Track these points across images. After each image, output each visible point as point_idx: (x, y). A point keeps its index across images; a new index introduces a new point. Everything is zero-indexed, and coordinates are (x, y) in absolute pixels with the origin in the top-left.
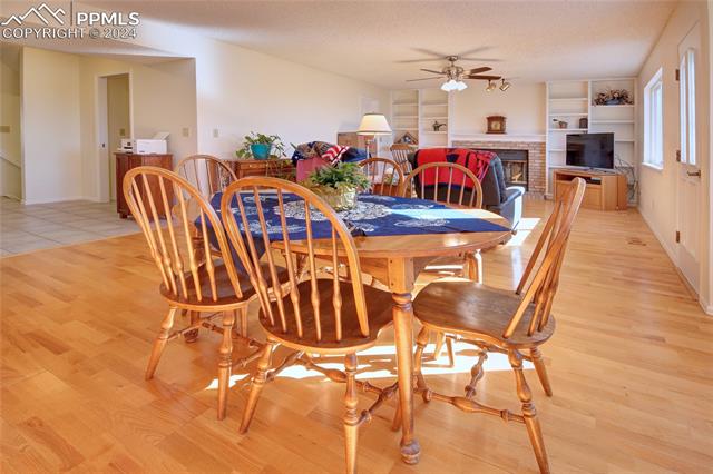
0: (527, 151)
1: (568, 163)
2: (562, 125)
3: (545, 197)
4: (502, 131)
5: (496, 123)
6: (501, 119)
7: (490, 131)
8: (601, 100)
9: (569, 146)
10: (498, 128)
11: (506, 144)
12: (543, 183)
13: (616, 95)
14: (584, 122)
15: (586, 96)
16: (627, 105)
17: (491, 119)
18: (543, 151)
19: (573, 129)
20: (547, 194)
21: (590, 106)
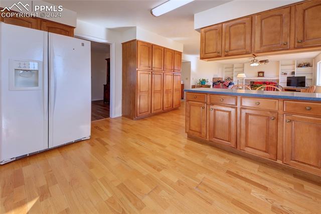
1: (287, 85)
2: (285, 74)
4: (263, 76)
5: (261, 74)
6: (263, 73)
7: (259, 76)
8: (300, 66)
9: (287, 80)
11: (264, 80)
13: (306, 64)
14: (293, 73)
15: (294, 64)
16: (310, 67)
17: (259, 73)
18: (278, 82)
19: (289, 75)
21: (296, 68)
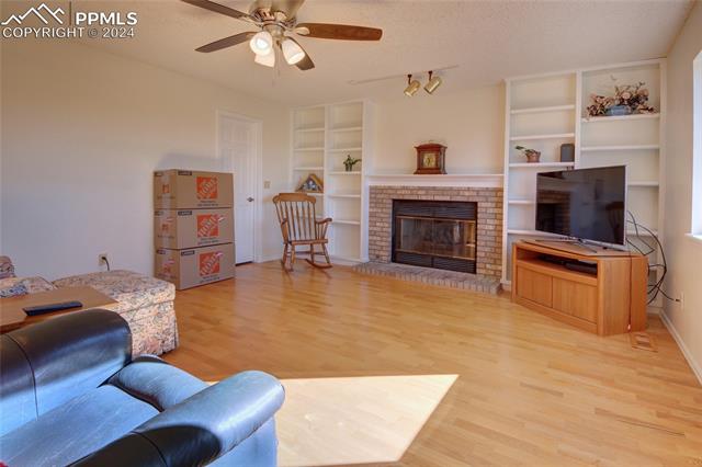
0: (476, 203)
1: (540, 226)
2: (532, 156)
3: (500, 289)
4: (438, 169)
5: (431, 156)
6: (437, 149)
7: (421, 170)
8: (598, 109)
9: (541, 194)
10: (433, 164)
11: (443, 190)
12: (497, 261)
13: (626, 96)
14: (568, 151)
15: (572, 101)
16: (647, 115)
17: (422, 150)
18: (499, 204)
19: (550, 162)
20: (503, 280)
21: (579, 120)
